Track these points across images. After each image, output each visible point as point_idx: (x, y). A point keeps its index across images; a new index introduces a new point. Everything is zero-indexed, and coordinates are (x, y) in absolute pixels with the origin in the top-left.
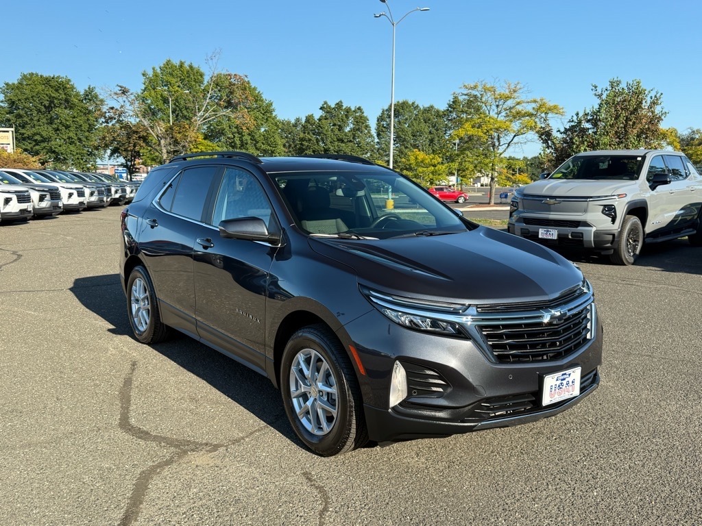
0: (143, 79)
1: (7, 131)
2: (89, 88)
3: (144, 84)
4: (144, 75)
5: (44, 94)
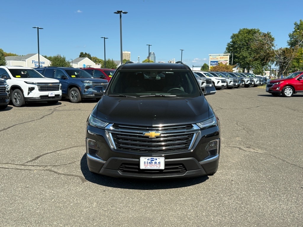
0: (294, 26)
1: (228, 55)
2: (268, 33)
3: (295, 29)
4: (295, 24)
5: (247, 37)
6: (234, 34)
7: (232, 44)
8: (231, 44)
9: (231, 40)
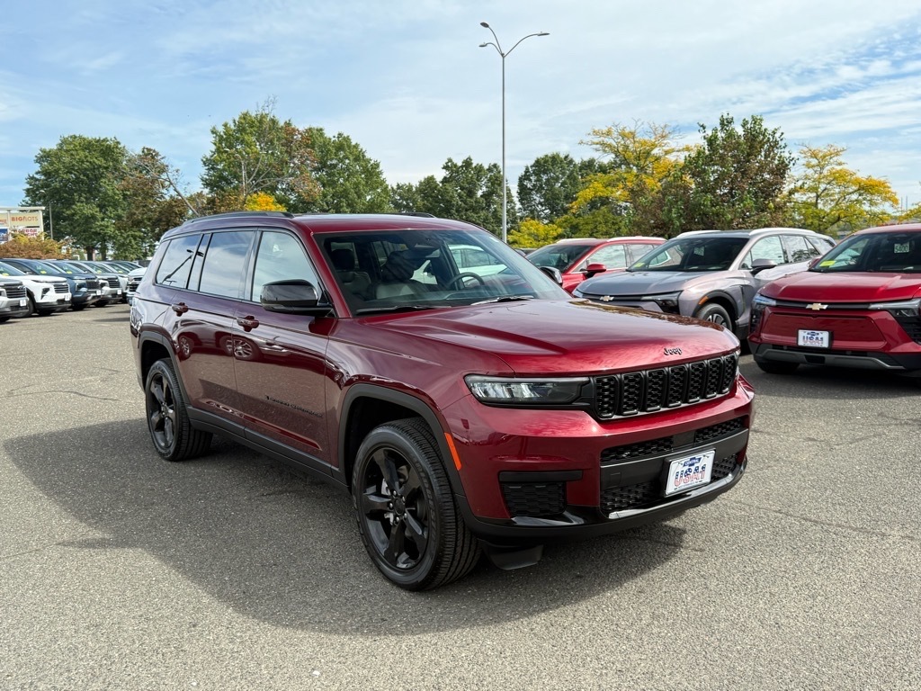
0: (212, 138)
3: (215, 144)
5: (87, 161)
6: (44, 151)
7: (43, 177)
8: (37, 180)
9: (37, 167)
